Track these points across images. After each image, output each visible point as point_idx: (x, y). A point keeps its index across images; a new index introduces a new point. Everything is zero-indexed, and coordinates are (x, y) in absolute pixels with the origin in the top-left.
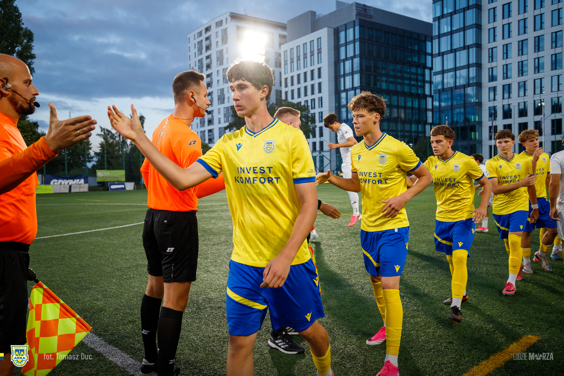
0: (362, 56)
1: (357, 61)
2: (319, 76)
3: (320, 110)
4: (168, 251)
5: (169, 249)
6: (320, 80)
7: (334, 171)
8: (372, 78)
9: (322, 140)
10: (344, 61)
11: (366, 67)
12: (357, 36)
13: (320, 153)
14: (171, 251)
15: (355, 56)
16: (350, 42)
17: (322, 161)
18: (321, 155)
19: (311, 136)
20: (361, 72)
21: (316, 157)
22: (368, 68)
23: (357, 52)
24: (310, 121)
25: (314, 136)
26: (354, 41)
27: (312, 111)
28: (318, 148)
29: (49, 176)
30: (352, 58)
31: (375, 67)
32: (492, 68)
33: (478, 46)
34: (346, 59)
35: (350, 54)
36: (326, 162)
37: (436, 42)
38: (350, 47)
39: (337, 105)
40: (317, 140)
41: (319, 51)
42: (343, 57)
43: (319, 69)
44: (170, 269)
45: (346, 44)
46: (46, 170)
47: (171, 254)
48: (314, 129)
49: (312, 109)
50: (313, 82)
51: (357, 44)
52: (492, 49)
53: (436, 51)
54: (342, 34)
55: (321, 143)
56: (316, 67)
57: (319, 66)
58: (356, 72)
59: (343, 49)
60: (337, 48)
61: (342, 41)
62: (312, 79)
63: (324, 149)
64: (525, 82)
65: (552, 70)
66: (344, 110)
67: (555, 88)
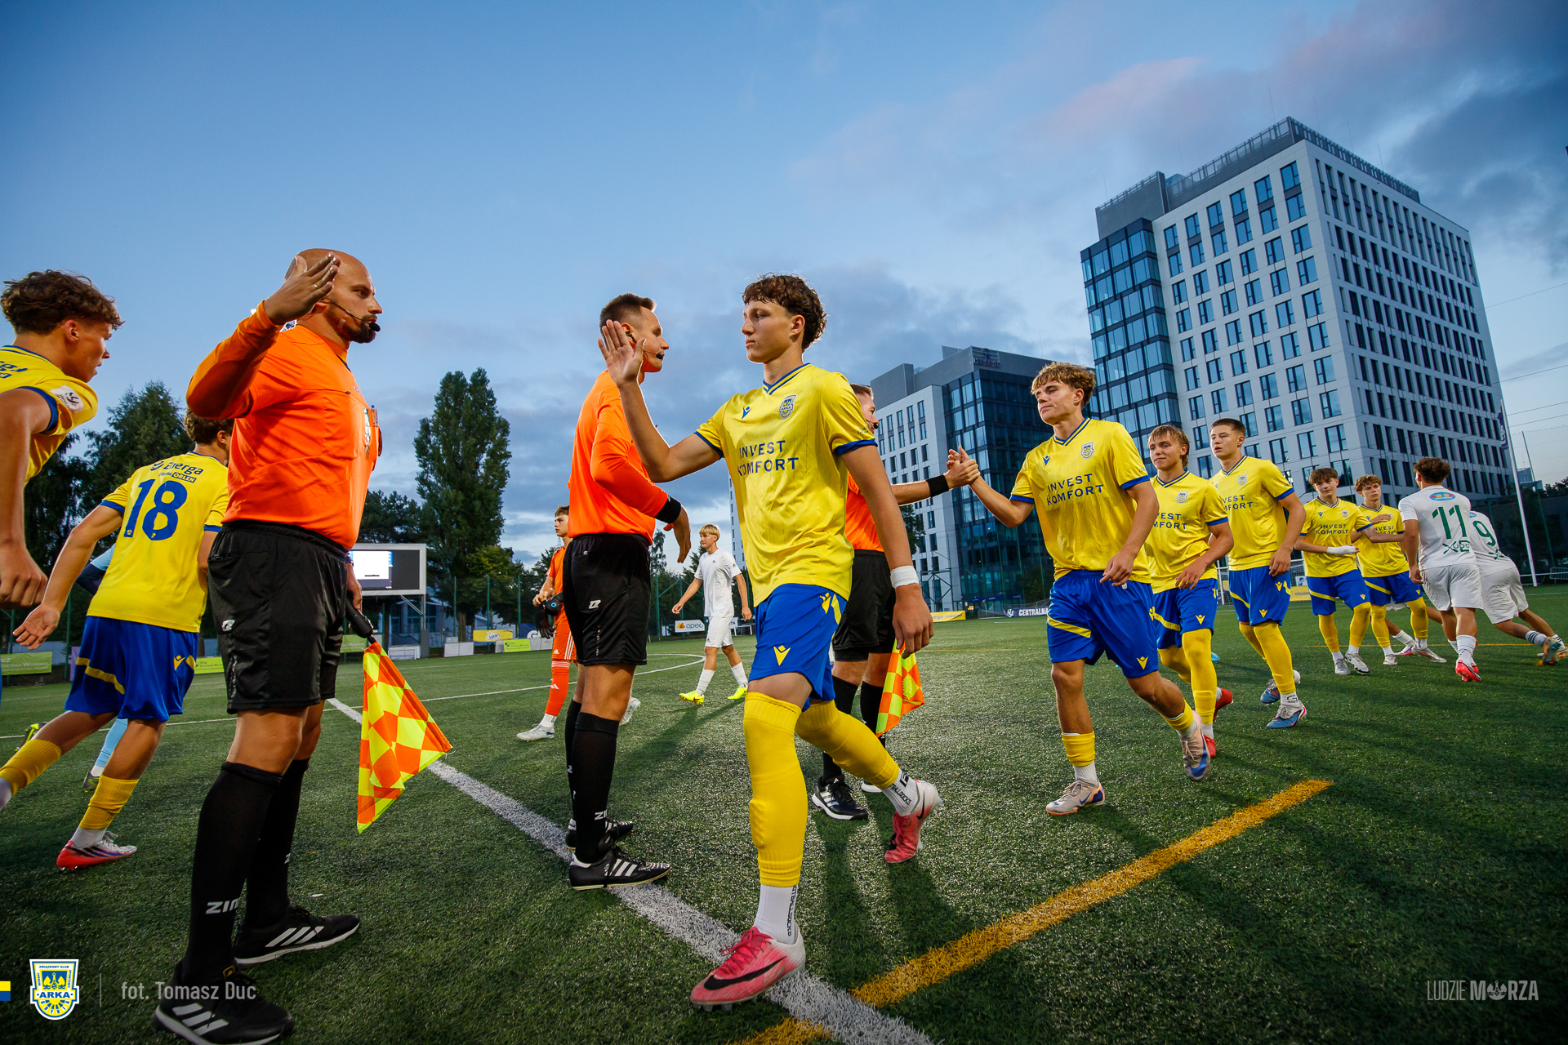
0: (988, 423)
1: (981, 432)
2: (925, 458)
3: (929, 509)
4: (591, 607)
5: (592, 603)
6: (927, 463)
7: (957, 602)
8: (1008, 455)
9: (935, 555)
10: (961, 433)
11: (997, 440)
12: (979, 395)
13: (934, 574)
14: (596, 606)
15: (978, 424)
16: (969, 405)
17: (938, 588)
18: (936, 578)
19: (918, 549)
20: (990, 446)
21: (927, 582)
22: (1000, 441)
23: (981, 418)
24: (915, 525)
25: (923, 550)
26: (975, 402)
27: (917, 512)
28: (930, 568)
29: (525, 625)
30: (974, 428)
31: (1011, 439)
32: (1199, 428)
33: (1172, 396)
34: (965, 429)
35: (971, 421)
36: (944, 588)
37: (1103, 394)
38: (970, 412)
39: (955, 499)
40: (928, 555)
41: (922, 421)
42: (959, 426)
43: (924, 448)
44: (593, 640)
45: (963, 407)
46: (522, 616)
47: (596, 612)
48: (922, 539)
49: (916, 508)
50: (916, 467)
51: (980, 406)
52: (1195, 398)
53: (1105, 408)
54: (956, 394)
55: (935, 560)
56: (918, 445)
57: (923, 442)
58: (982, 449)
59: (958, 416)
60: (949, 414)
61: (957, 404)
62: (914, 462)
63: (941, 568)
64: (1255, 446)
65: (1296, 424)
66: (967, 508)
67: (1306, 452)
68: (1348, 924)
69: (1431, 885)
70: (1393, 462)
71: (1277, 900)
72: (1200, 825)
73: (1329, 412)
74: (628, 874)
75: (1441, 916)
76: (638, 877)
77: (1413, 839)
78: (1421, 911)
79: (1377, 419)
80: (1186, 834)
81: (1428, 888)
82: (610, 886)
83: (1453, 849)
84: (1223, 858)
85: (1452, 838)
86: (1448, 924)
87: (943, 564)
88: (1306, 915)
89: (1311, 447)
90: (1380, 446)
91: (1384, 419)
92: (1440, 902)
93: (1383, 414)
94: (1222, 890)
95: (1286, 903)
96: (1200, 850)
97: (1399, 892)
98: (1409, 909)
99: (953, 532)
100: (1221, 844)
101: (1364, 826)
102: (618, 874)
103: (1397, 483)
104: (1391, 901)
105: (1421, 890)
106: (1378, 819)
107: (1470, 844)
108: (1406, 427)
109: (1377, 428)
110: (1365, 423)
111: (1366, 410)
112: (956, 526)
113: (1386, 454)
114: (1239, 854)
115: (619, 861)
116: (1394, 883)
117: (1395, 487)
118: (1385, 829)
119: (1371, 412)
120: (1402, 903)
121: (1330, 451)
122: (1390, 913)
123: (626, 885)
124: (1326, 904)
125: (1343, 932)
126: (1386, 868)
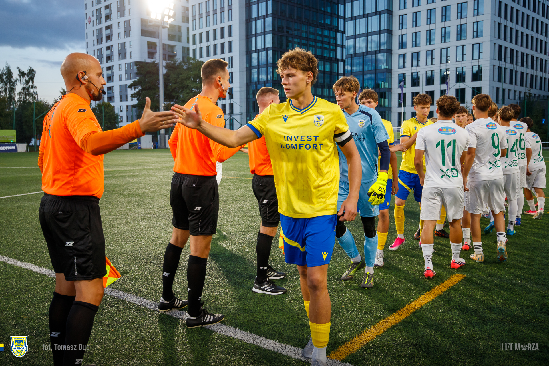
0: (274, 16)
1: (269, 20)
2: (230, 35)
4: (195, 210)
5: (197, 208)
6: (231, 39)
8: (284, 39)
9: (232, 102)
10: (256, 20)
11: (279, 28)
13: (230, 116)
14: (199, 209)
15: (267, 15)
17: (233, 125)
18: (232, 118)
20: (273, 31)
22: (281, 28)
23: (270, 11)
28: (228, 111)
30: (264, 17)
31: (288, 28)
32: (402, 35)
33: (389, 12)
34: (258, 18)
35: (262, 12)
37: (348, 5)
38: (263, 6)
39: (248, 66)
40: (227, 102)
41: (230, 8)
42: (254, 15)
43: (230, 27)
44: (197, 224)
47: (199, 213)
50: (223, 40)
51: (270, 3)
52: (403, 16)
53: (348, 15)
55: (231, 106)
56: (226, 25)
57: (229, 24)
58: (268, 33)
59: (254, 7)
60: (248, 5)
62: (222, 37)
63: (235, 112)
64: (432, 51)
65: (457, 40)
66: (255, 71)
67: (460, 58)
68: (473, 330)
69: (497, 317)
70: (505, 69)
71: (451, 323)
72: (420, 294)
73: (477, 34)
74: (211, 320)
75: (499, 327)
76: (215, 321)
77: (493, 300)
78: (494, 326)
79: (501, 42)
80: (416, 298)
81: (496, 318)
82: (204, 326)
83: (505, 304)
84: (431, 308)
85: (505, 300)
86: (501, 330)
87: (237, 109)
88: (460, 328)
89: (463, 55)
90: (500, 59)
91: (505, 42)
92: (499, 323)
93: (505, 39)
94: (433, 320)
95: (454, 324)
96: (422, 305)
97: (488, 320)
98: (490, 326)
99: (244, 89)
100: (429, 302)
101: (477, 295)
102: (207, 321)
103: (504, 82)
104: (485, 323)
105: (494, 319)
106: (482, 292)
107: (510, 302)
108: (516, 48)
109: (500, 47)
110: (495, 44)
111: (497, 36)
112: (247, 83)
113: (503, 64)
114: (436, 307)
115: (206, 315)
116: (486, 317)
117: (504, 84)
118: (484, 296)
119: (499, 37)
120: (488, 324)
121: (473, 59)
122: (485, 327)
123: (211, 325)
124: (466, 324)
125: (471, 333)
126: (484, 311)
